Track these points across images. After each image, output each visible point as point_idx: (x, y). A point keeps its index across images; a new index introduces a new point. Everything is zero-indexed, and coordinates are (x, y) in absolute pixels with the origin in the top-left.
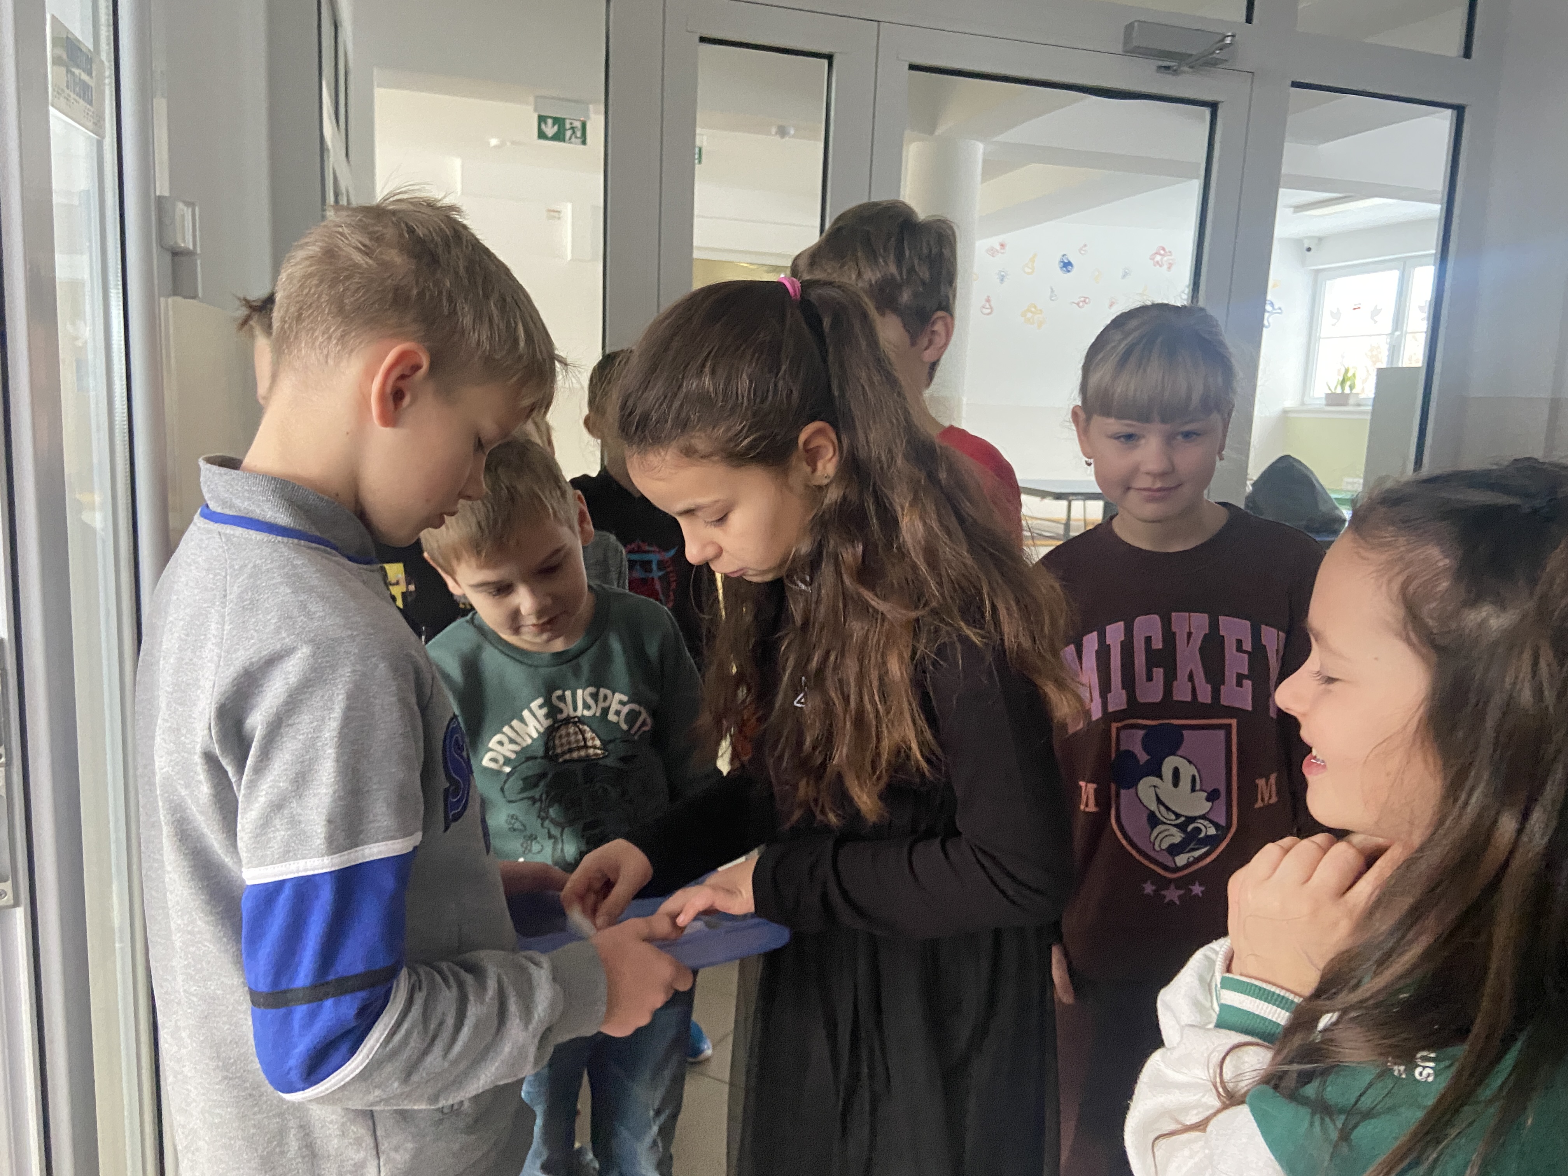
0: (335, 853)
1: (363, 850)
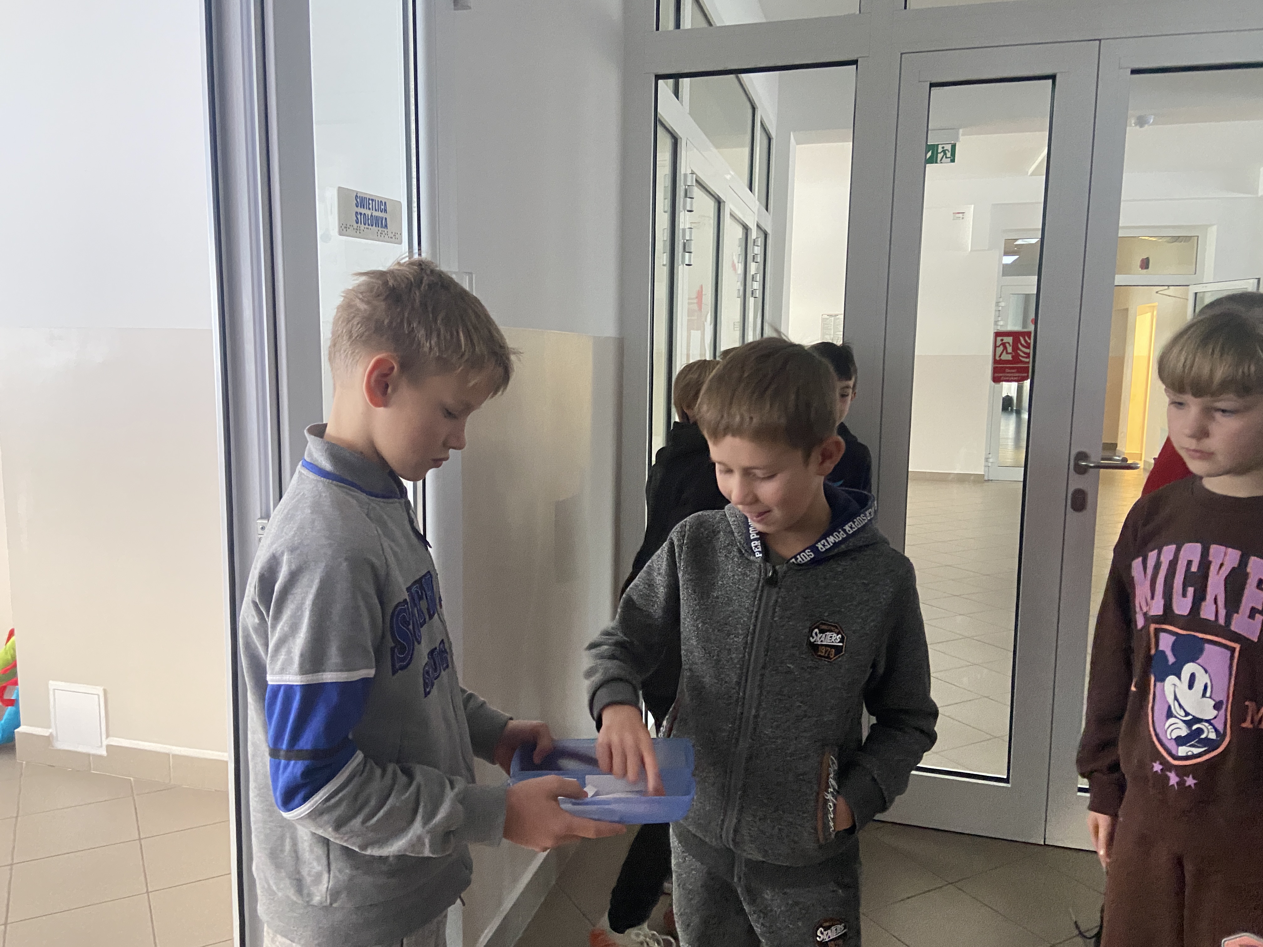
0: (303, 674)
1: (322, 675)
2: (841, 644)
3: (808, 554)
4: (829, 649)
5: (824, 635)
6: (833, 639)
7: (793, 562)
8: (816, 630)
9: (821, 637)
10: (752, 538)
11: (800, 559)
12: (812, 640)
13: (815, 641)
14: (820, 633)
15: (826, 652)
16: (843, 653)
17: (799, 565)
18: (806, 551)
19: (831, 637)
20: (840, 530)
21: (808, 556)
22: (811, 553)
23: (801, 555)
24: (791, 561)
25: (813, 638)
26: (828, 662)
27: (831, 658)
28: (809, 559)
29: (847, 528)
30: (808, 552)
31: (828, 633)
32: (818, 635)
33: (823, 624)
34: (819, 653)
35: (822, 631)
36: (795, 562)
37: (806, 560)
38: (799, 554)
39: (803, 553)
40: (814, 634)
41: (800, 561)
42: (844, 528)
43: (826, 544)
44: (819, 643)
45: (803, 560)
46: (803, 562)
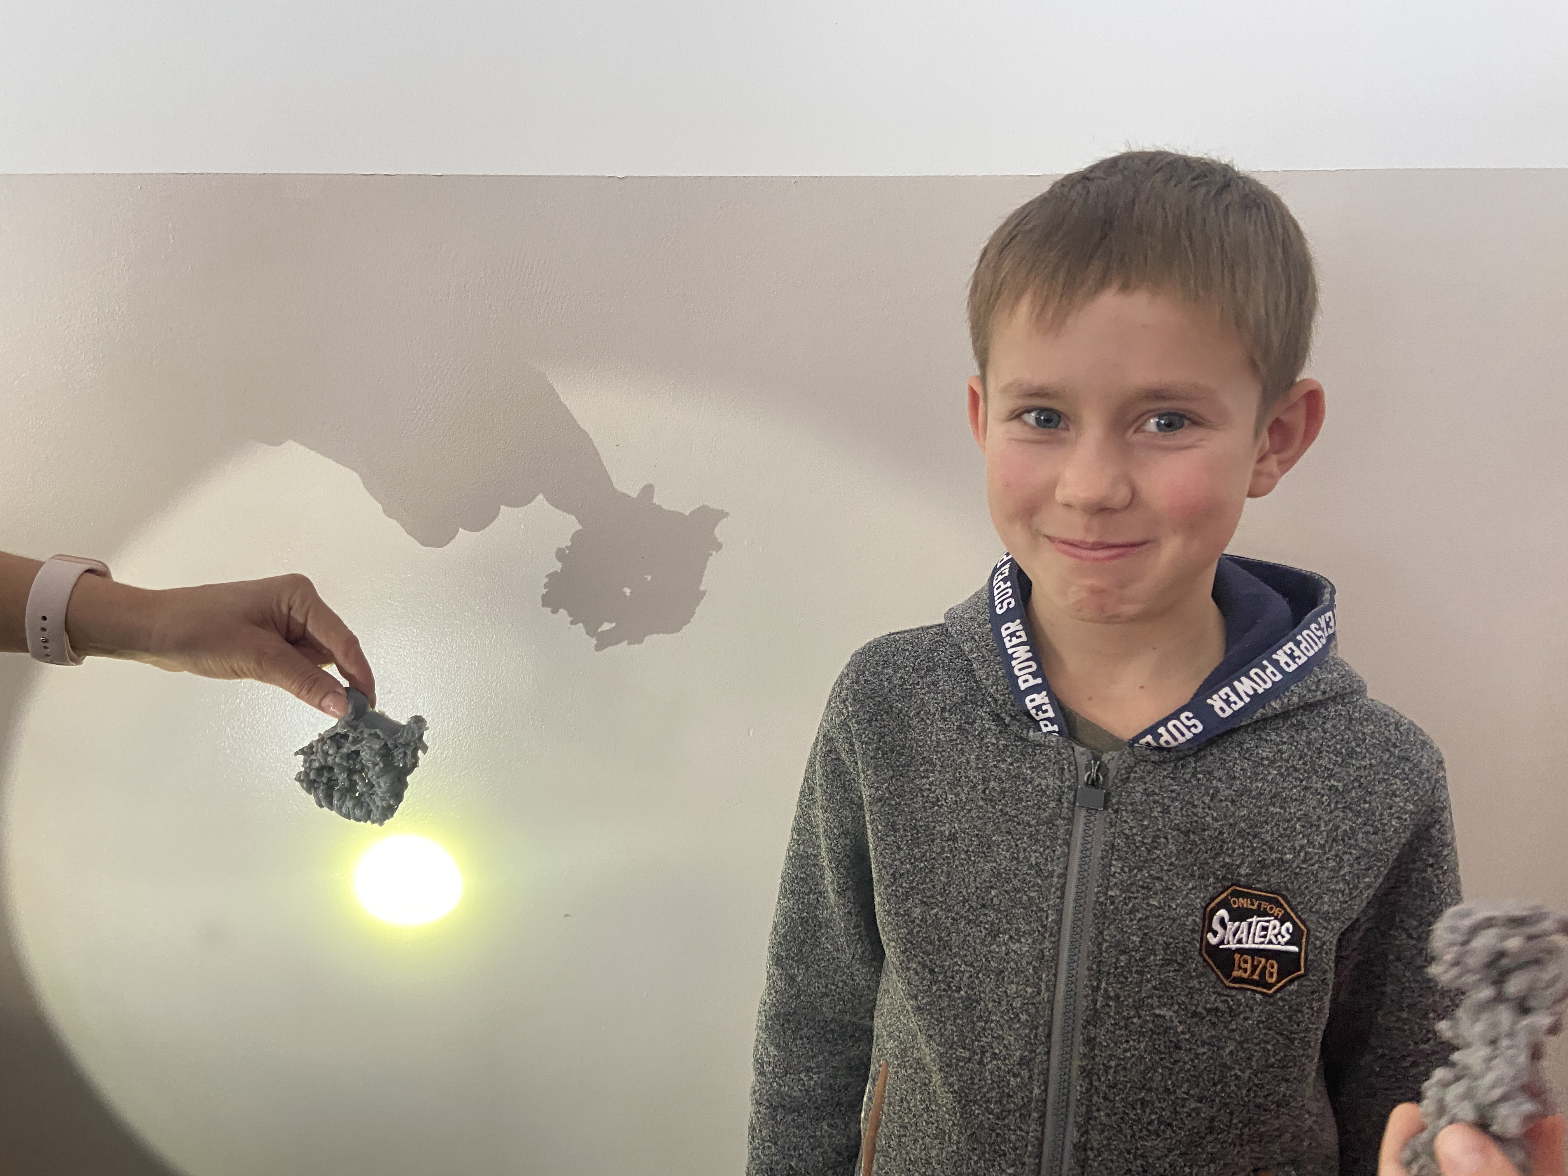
2: (1294, 949)
3: (1189, 723)
4: (1263, 961)
5: (1244, 925)
6: (1271, 933)
7: (1148, 744)
8: (1223, 913)
9: (1238, 928)
10: (1023, 687)
11: (1166, 737)
12: (1214, 941)
13: (1222, 942)
14: (1233, 920)
15: (1254, 968)
16: (1302, 972)
17: (1160, 749)
18: (1183, 717)
19: (1265, 929)
20: (1265, 662)
21: (1188, 728)
22: (1194, 721)
23: (1170, 725)
24: (1143, 741)
25: (1215, 933)
26: (1263, 994)
27: (1271, 986)
28: (1189, 735)
29: (1281, 656)
30: (1188, 719)
31: (1254, 919)
32: (1229, 925)
33: (1237, 894)
34: (1235, 974)
35: (1239, 915)
36: (1153, 743)
37: (1182, 740)
38: (1164, 722)
39: (1174, 722)
40: (1216, 925)
41: (1167, 742)
42: (1274, 656)
43: (1233, 698)
44: (1233, 946)
45: (1175, 739)
46: (1173, 744)
